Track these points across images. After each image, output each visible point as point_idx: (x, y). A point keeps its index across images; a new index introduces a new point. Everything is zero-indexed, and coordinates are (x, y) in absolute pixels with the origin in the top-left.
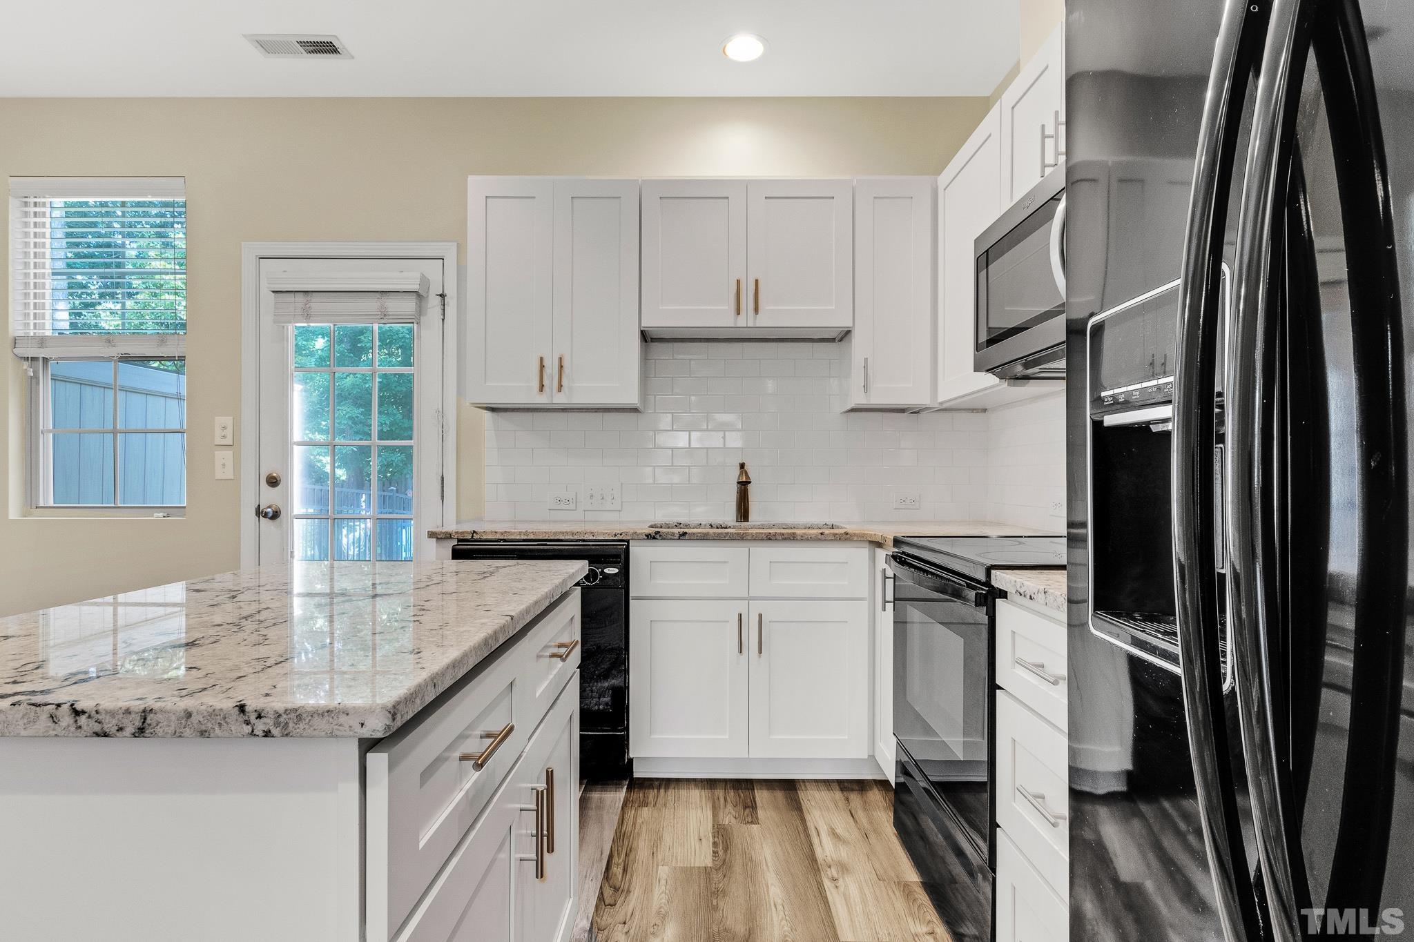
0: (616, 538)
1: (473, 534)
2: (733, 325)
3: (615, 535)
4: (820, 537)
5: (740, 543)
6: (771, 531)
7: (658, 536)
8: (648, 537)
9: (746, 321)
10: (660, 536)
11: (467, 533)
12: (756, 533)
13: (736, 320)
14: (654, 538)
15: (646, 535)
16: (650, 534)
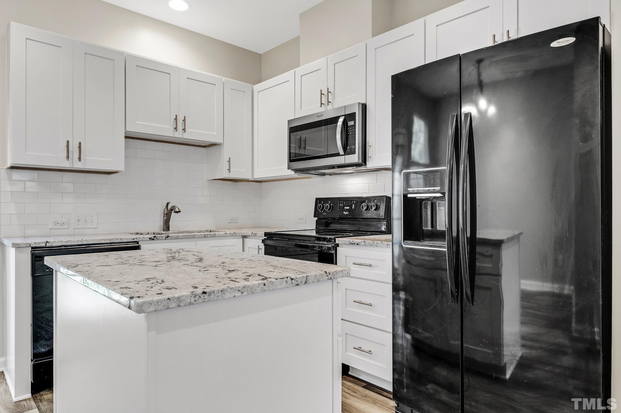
0: (134, 241)
1: (46, 243)
2: (172, 136)
3: (133, 239)
4: (225, 235)
5: (194, 239)
6: (206, 233)
7: (155, 238)
8: (150, 239)
9: (179, 135)
10: (156, 238)
11: (42, 243)
12: (200, 235)
13: (174, 133)
14: (153, 239)
15: (149, 238)
16: (151, 238)
